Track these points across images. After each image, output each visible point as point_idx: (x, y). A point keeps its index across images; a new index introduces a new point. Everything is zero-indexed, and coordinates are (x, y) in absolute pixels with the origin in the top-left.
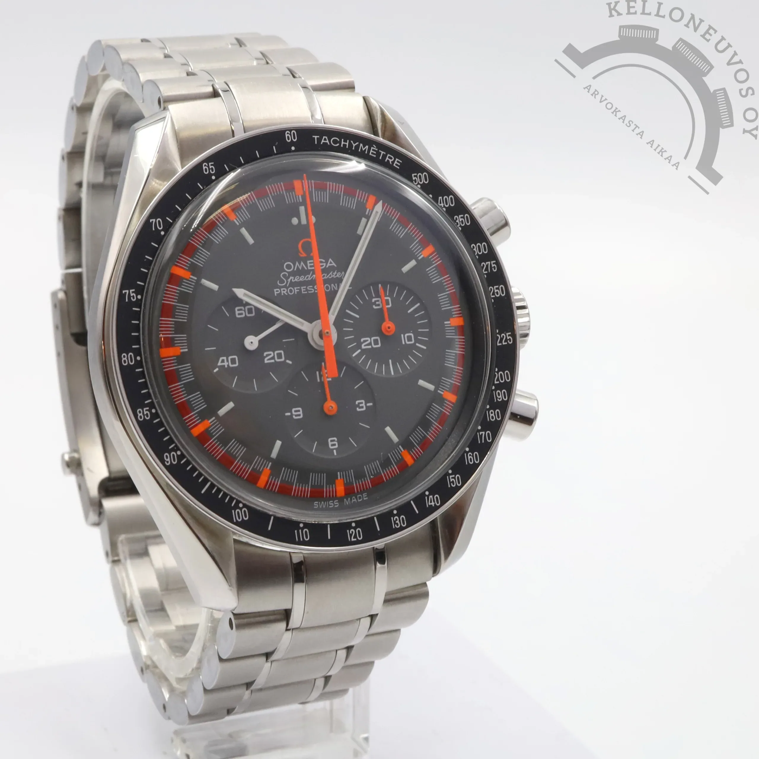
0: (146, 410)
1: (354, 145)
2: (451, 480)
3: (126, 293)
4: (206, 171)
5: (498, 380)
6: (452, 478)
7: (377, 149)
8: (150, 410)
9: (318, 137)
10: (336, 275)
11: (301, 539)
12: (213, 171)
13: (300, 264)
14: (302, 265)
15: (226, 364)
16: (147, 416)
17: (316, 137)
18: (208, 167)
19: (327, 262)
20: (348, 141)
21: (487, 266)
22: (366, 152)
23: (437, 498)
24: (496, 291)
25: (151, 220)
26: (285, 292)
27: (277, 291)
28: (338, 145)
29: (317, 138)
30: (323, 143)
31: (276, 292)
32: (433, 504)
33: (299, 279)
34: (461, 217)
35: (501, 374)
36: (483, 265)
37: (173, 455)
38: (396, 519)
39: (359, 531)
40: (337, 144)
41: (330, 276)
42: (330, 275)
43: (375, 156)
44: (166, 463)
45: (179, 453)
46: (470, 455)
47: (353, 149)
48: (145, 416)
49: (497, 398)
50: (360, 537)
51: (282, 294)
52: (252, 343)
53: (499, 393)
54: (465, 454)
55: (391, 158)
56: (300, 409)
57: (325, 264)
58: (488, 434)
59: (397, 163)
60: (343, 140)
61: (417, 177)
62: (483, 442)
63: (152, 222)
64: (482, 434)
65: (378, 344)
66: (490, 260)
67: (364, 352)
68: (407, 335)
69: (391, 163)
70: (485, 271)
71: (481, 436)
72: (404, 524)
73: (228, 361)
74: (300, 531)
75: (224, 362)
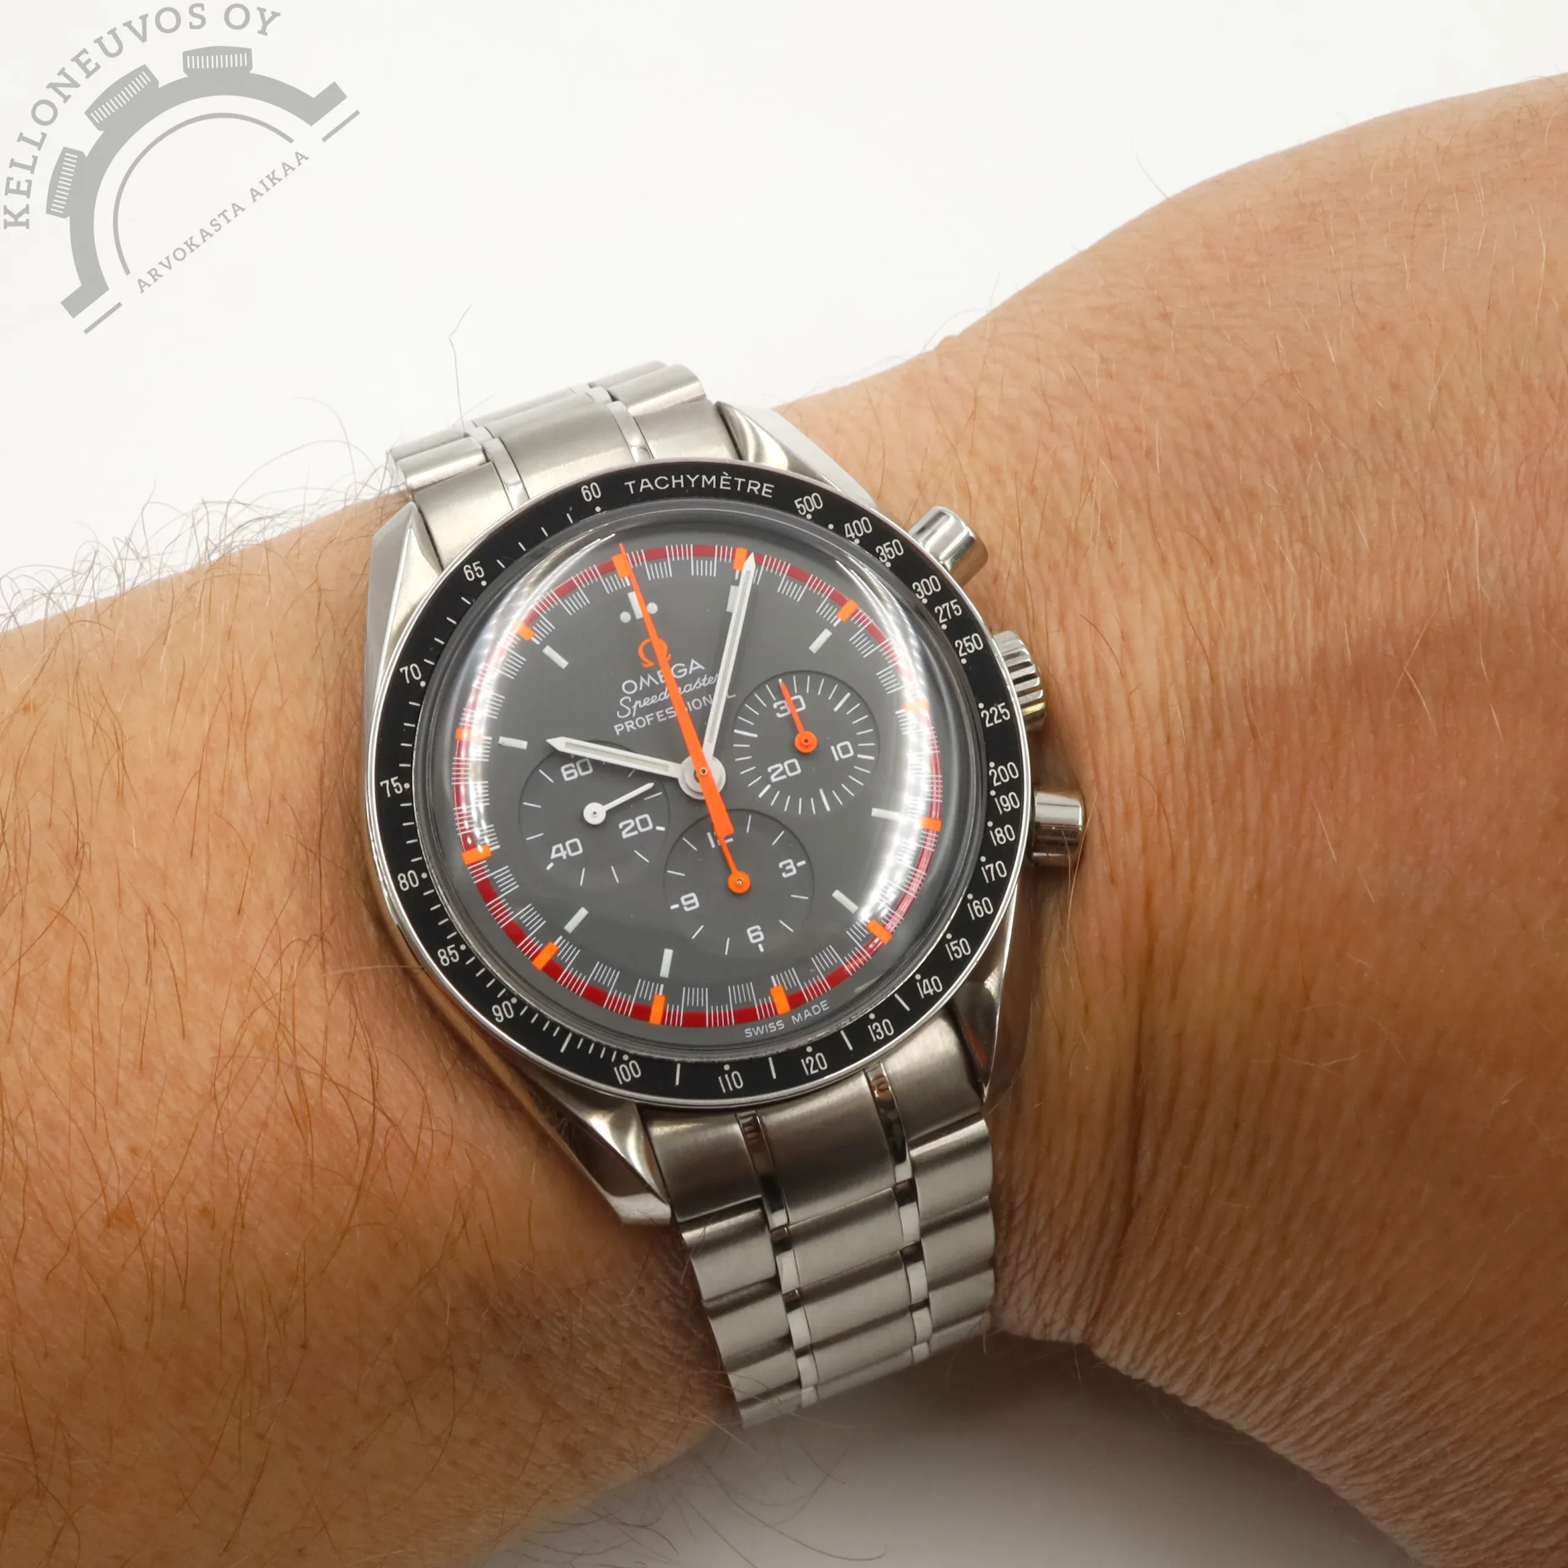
0: (452, 949)
1: (693, 480)
2: (954, 949)
3: (385, 785)
4: (471, 577)
5: (998, 779)
6: (954, 945)
7: (730, 478)
8: (457, 948)
9: (634, 482)
10: (706, 682)
11: (731, 1089)
12: (480, 574)
13: (646, 679)
14: (651, 680)
15: (563, 854)
16: (455, 957)
17: (630, 484)
18: (473, 569)
20: (682, 477)
21: (945, 610)
22: (714, 486)
23: (935, 980)
24: (967, 645)
25: (401, 670)
26: (632, 726)
27: (619, 728)
28: (667, 486)
29: (633, 485)
30: (644, 489)
31: (618, 729)
32: (931, 991)
34: (887, 547)
35: (1002, 771)
36: (939, 610)
37: (506, 1006)
38: (877, 1027)
39: (820, 1057)
40: (665, 485)
43: (729, 488)
44: (497, 1019)
45: (514, 1000)
46: (976, 904)
47: (693, 486)
48: (452, 958)
49: (1002, 807)
50: (823, 1065)
51: (628, 730)
52: (595, 813)
53: (1004, 800)
54: (968, 905)
55: (756, 485)
56: (693, 895)
58: (1000, 865)
59: (766, 490)
60: (673, 477)
61: (803, 504)
62: (993, 879)
63: (404, 671)
64: (989, 868)
65: (796, 770)
66: (948, 601)
67: (776, 786)
68: (839, 746)
69: (757, 492)
70: (943, 618)
71: (988, 872)
72: (889, 1031)
73: (565, 849)
74: (726, 1076)
75: (561, 851)
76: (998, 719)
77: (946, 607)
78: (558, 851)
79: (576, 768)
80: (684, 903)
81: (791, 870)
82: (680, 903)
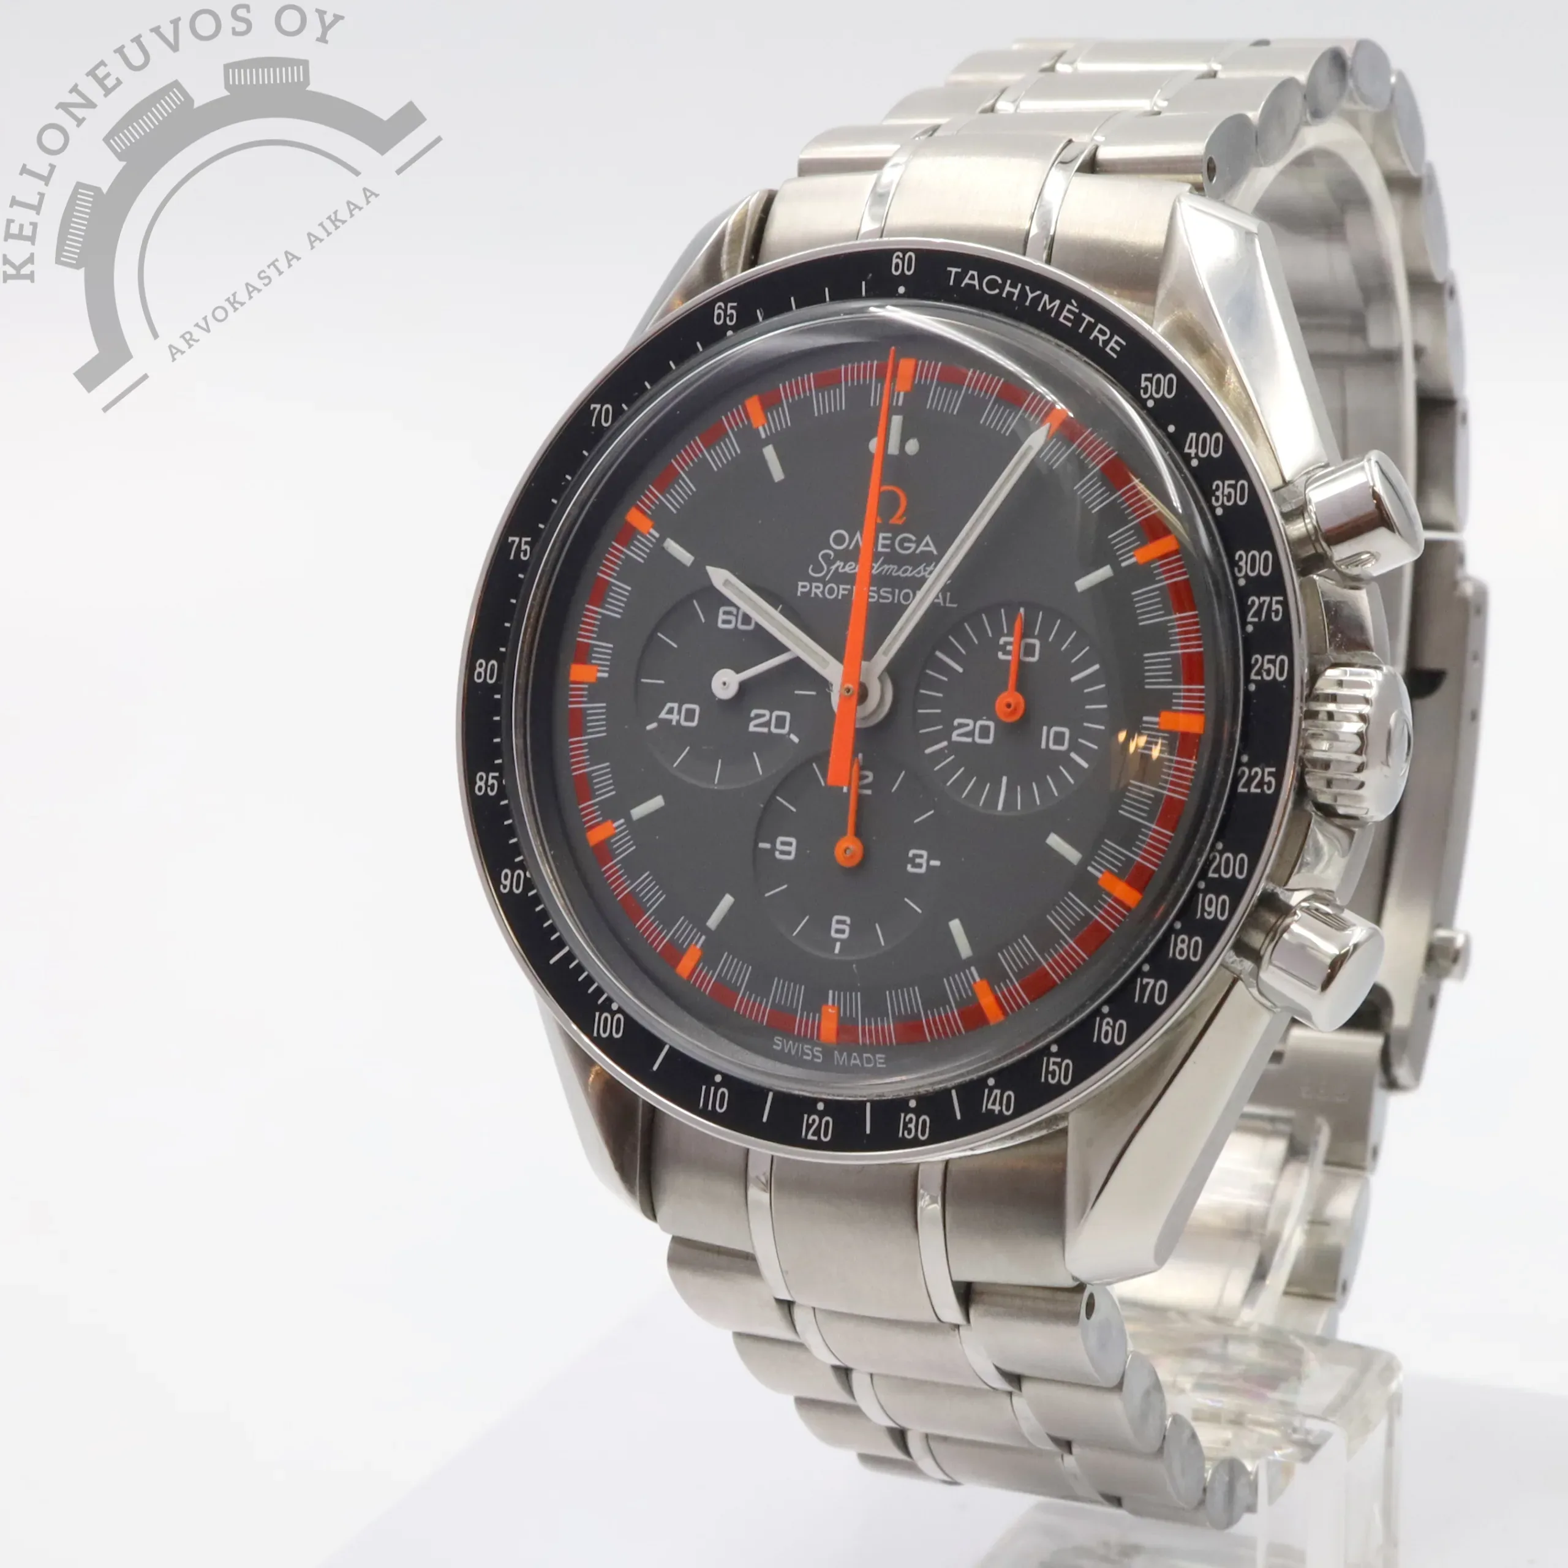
0: (493, 778)
1: (1031, 296)
2: (1051, 1068)
4: (718, 319)
5: (1217, 870)
6: (1054, 1063)
7: (1076, 310)
8: (498, 780)
9: (959, 271)
15: (674, 717)
16: (492, 790)
17: (954, 270)
18: (725, 310)
19: (918, 544)
20: (1019, 285)
21: (1262, 605)
22: (1053, 315)
23: (1009, 1097)
24: (1266, 666)
25: (591, 406)
28: (997, 291)
29: (956, 273)
30: (967, 284)
32: (997, 1108)
34: (1230, 486)
35: (1228, 859)
36: (1253, 603)
37: (518, 876)
38: (911, 1120)
39: (828, 1122)
40: (994, 289)
41: (919, 573)
42: (919, 569)
43: (1069, 325)
44: (501, 887)
45: (528, 874)
46: (1108, 1024)
47: (1027, 303)
48: (489, 789)
49: (1203, 910)
50: (826, 1135)
52: (726, 684)
53: (1211, 900)
54: (1098, 1019)
55: (1104, 334)
56: (794, 840)
57: (913, 546)
58: (1162, 987)
59: (1114, 345)
60: (1009, 282)
61: (1152, 383)
62: (1145, 1001)
63: (594, 408)
64: (1148, 984)
65: (988, 737)
66: (1272, 595)
67: (954, 747)
68: (1055, 729)
69: (1101, 344)
70: (1253, 616)
71: (1143, 988)
72: (923, 1133)
73: (679, 712)
74: (713, 1089)
75: (673, 713)
76: (1257, 787)
77: (1264, 602)
78: (671, 711)
79: (737, 617)
80: (779, 846)
81: (920, 866)
82: (774, 844)
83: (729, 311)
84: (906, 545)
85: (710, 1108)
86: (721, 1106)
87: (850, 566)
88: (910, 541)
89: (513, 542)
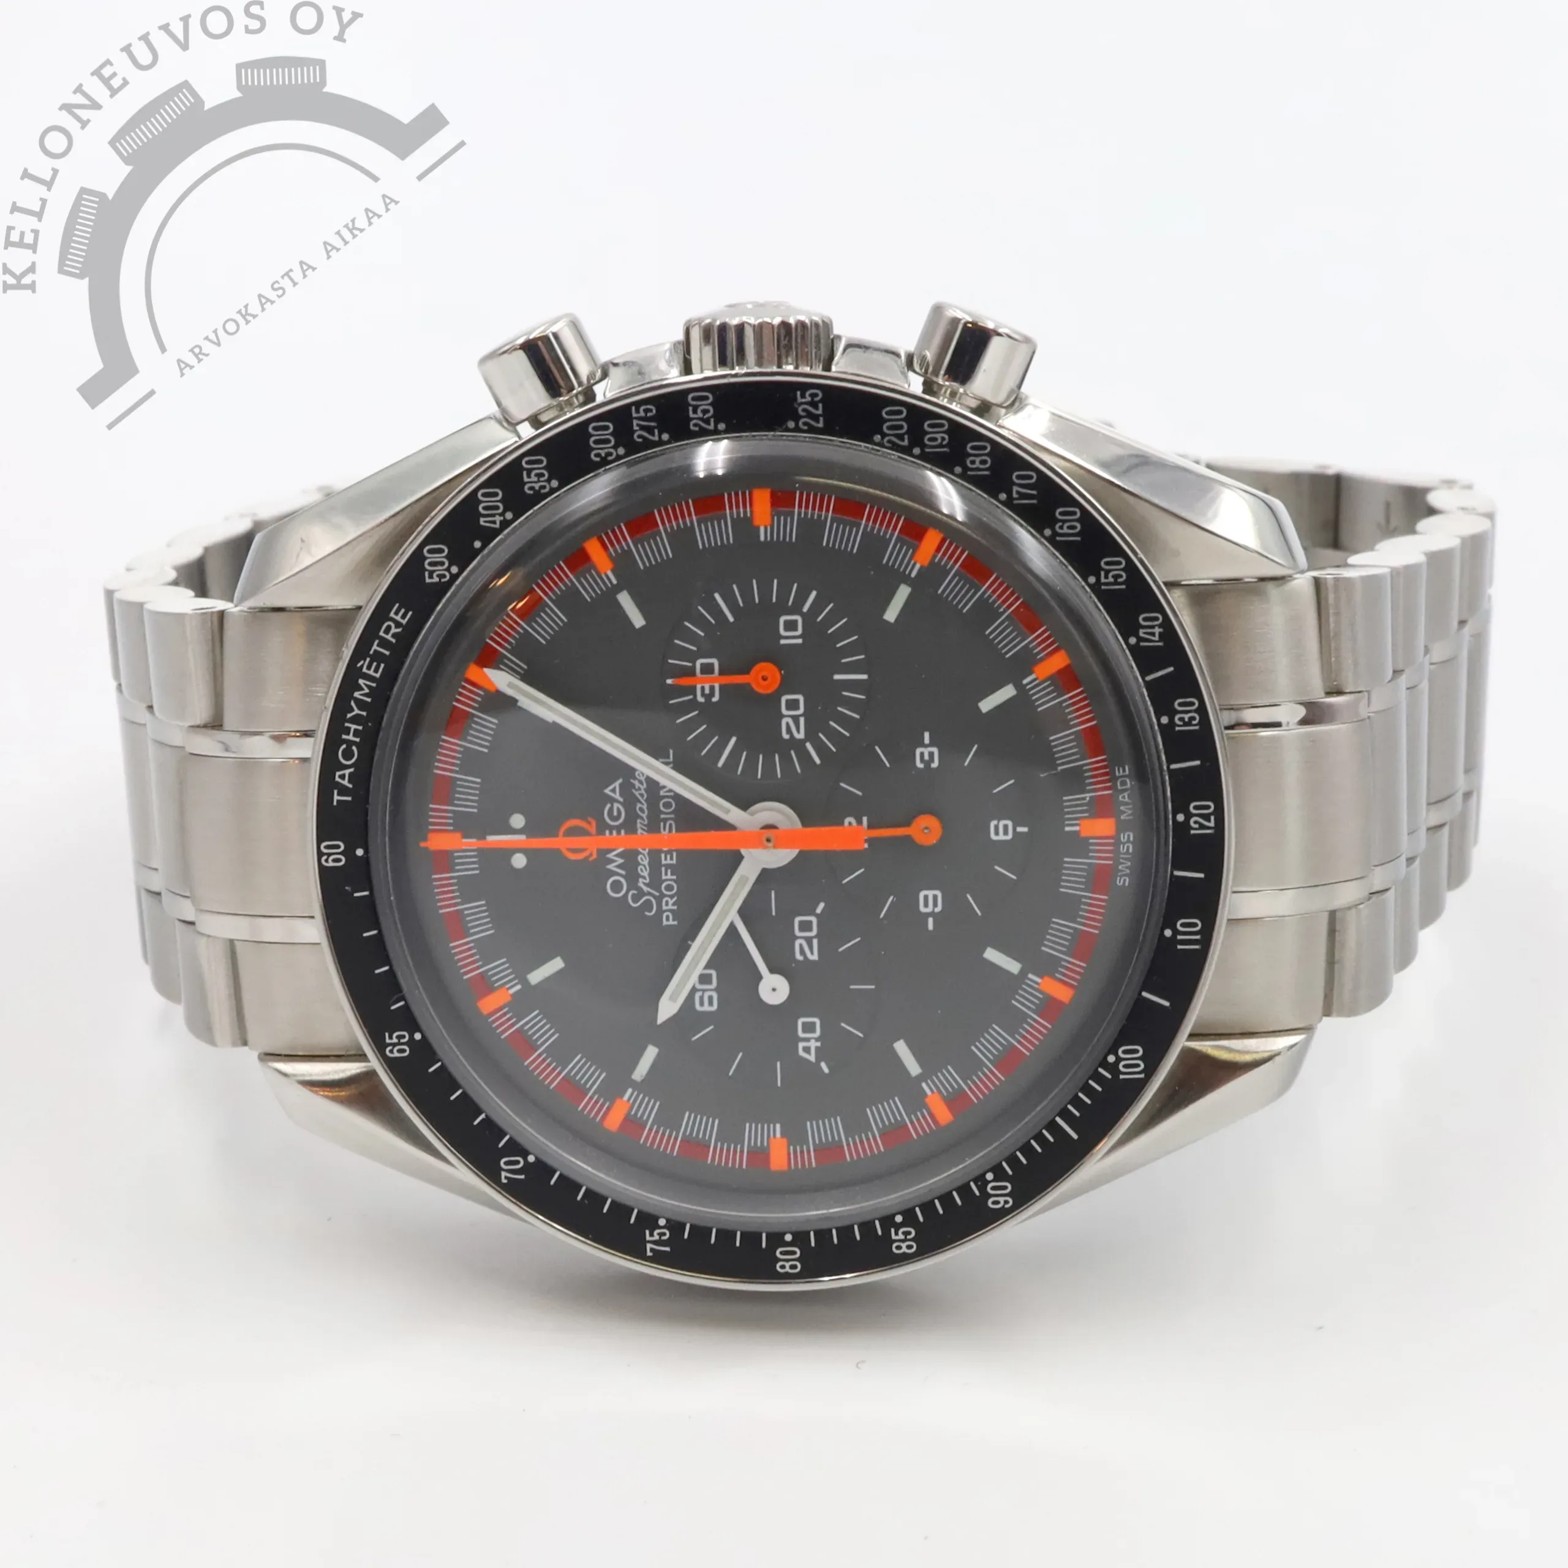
0: (897, 1234)
1: (357, 711)
2: (1111, 580)
4: (403, 1051)
5: (901, 437)
6: (1106, 577)
7: (368, 660)
8: (898, 1227)
9: (336, 792)
12: (403, 1036)
13: (612, 861)
15: (814, 1045)
16: (909, 1233)
17: (336, 797)
18: (394, 1045)
19: (613, 800)
20: (347, 725)
21: (642, 428)
22: (374, 685)
23: (1145, 619)
24: (700, 417)
27: (668, 918)
28: (354, 748)
29: (339, 795)
30: (350, 781)
31: (669, 921)
32: (1157, 630)
33: (644, 866)
34: (529, 477)
35: (889, 428)
36: (640, 437)
37: (993, 1188)
38: (1181, 719)
39: (1196, 808)
40: (353, 751)
41: (642, 795)
43: (382, 665)
44: (1007, 1206)
45: (990, 1176)
46: (1061, 528)
47: (364, 713)
48: (909, 1237)
49: (941, 446)
50: (1208, 807)
51: (675, 908)
52: (774, 990)
53: (930, 439)
54: (1058, 538)
55: (389, 628)
56: (921, 895)
57: (616, 805)
58: (1018, 477)
59: (400, 616)
60: (344, 737)
61: (434, 571)
62: (1034, 492)
63: (506, 1177)
64: (1018, 492)
65: (798, 701)
66: (631, 419)
67: (811, 735)
68: (782, 631)
69: (399, 630)
70: (653, 435)
71: (1022, 496)
72: (1193, 704)
73: (808, 1040)
74: (1179, 937)
75: (809, 1046)
76: (817, 408)
77: (638, 425)
78: (807, 1050)
79: (704, 991)
80: (929, 909)
81: (931, 754)
82: (928, 915)
83: (395, 1040)
84: (615, 813)
85: (1198, 937)
86: (1195, 925)
87: (642, 870)
88: (611, 810)
89: (652, 1250)
